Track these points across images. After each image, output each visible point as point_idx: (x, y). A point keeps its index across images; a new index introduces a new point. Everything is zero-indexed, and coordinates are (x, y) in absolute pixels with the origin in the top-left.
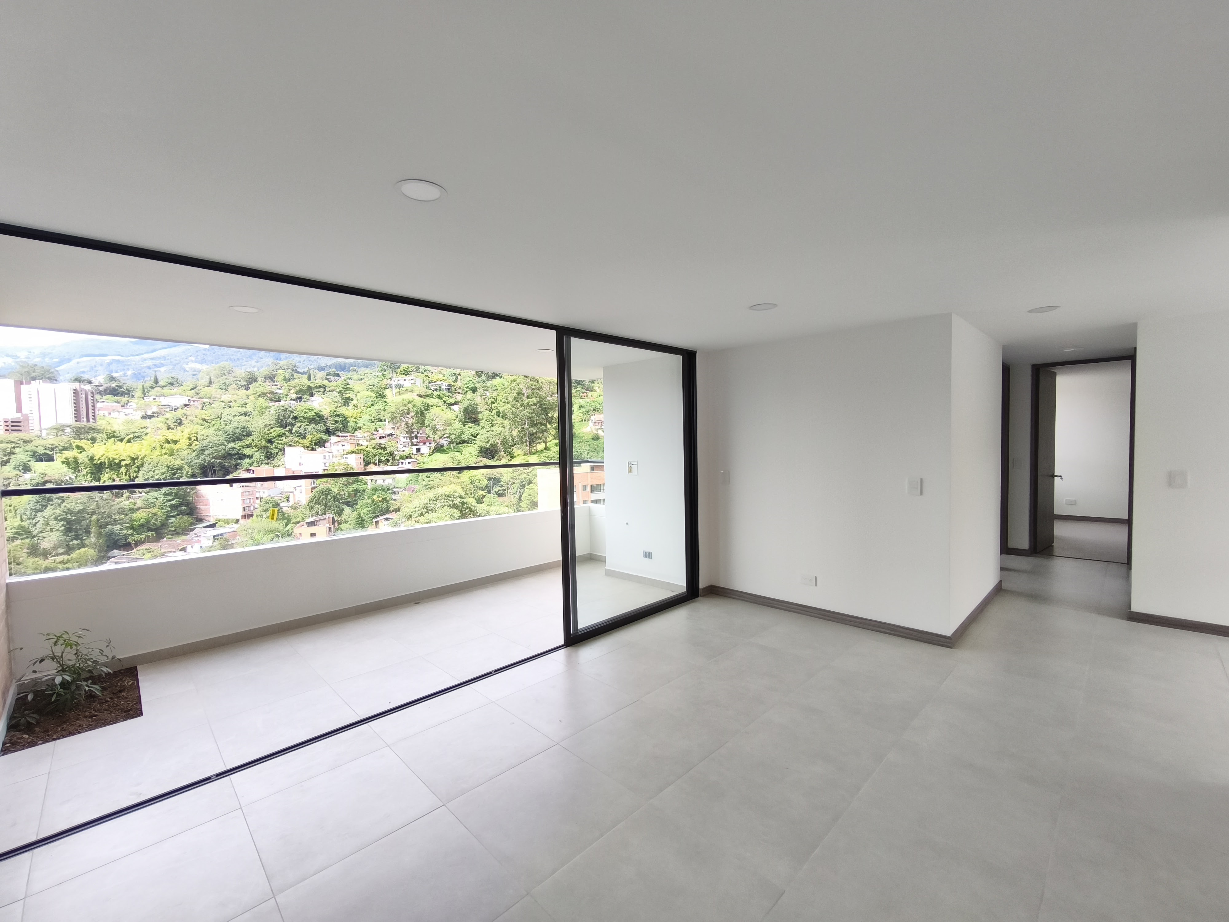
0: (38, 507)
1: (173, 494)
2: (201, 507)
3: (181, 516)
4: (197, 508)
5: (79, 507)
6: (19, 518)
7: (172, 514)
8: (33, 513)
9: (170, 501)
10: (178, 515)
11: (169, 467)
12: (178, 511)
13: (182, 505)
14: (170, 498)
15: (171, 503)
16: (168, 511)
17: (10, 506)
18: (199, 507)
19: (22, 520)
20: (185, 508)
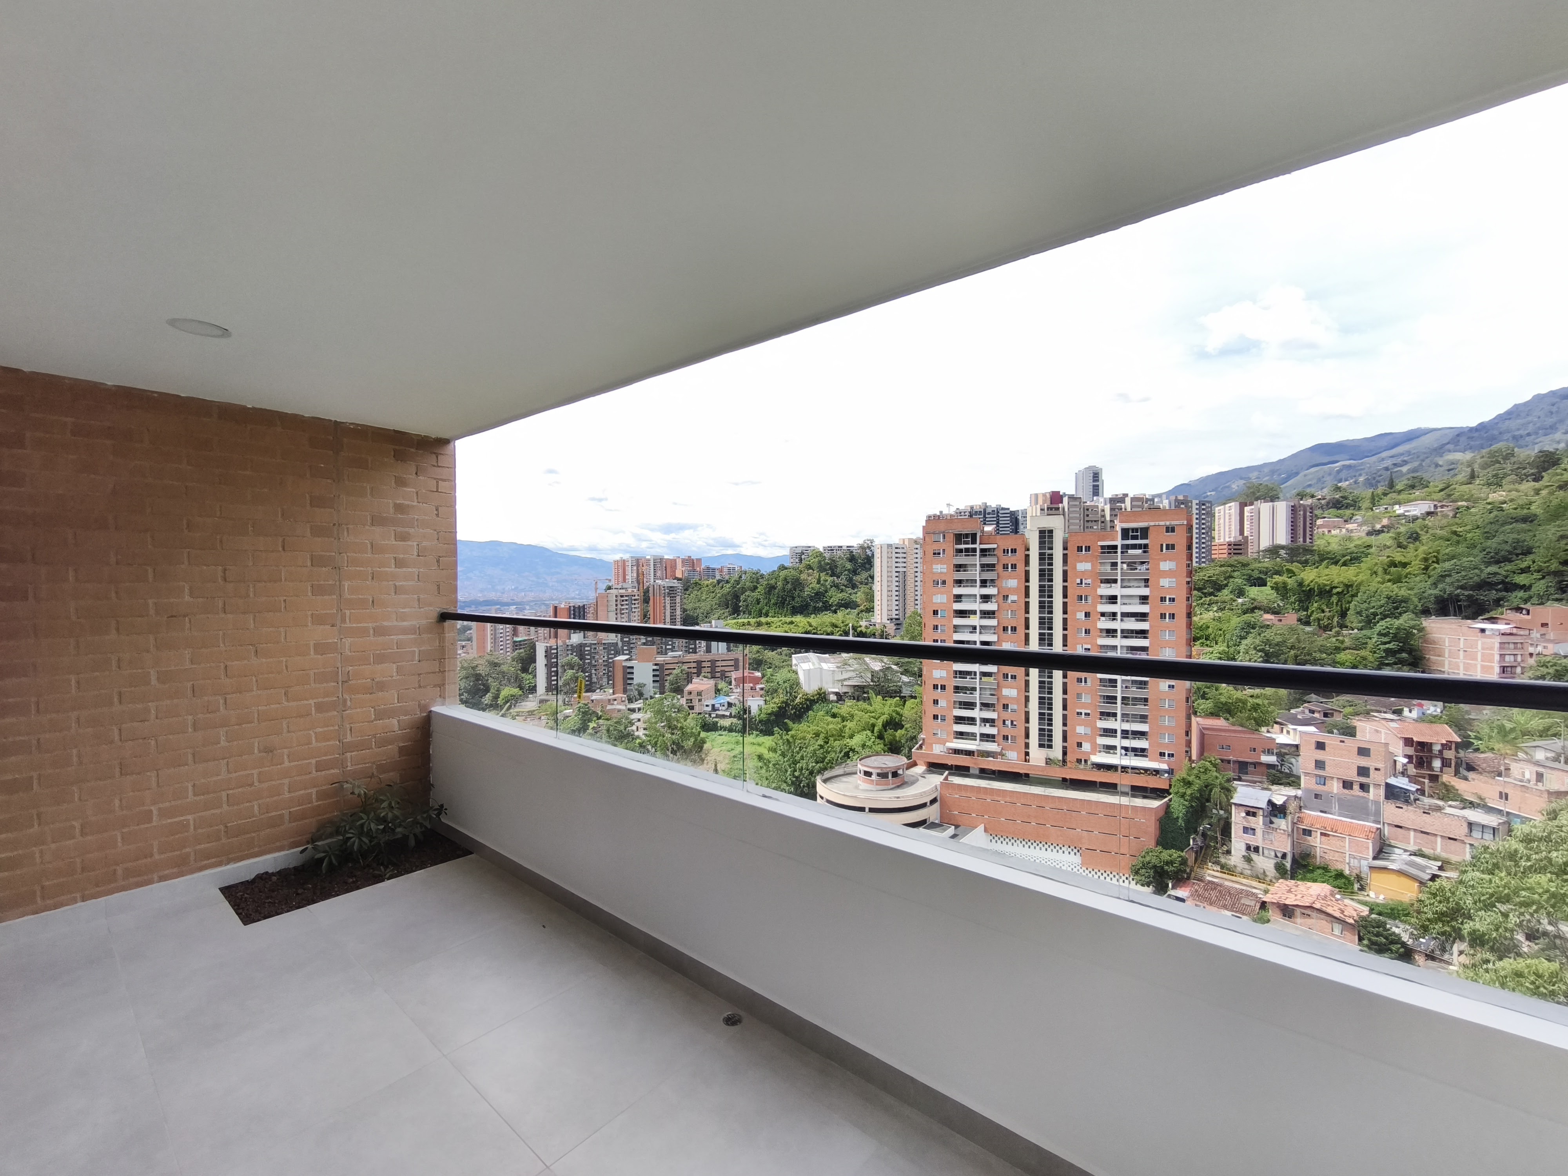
0: (1243, 634)
1: (1391, 635)
2: (1432, 657)
3: (1400, 666)
4: (1425, 658)
5: (1278, 639)
6: (1225, 644)
7: (1387, 662)
8: (1238, 640)
9: (1385, 643)
10: (1395, 663)
11: (1389, 599)
12: (1396, 658)
13: (1403, 650)
14: (1386, 639)
15: (1387, 646)
16: (1382, 657)
17: (1220, 630)
18: (1427, 656)
19: (1228, 647)
20: (1407, 655)
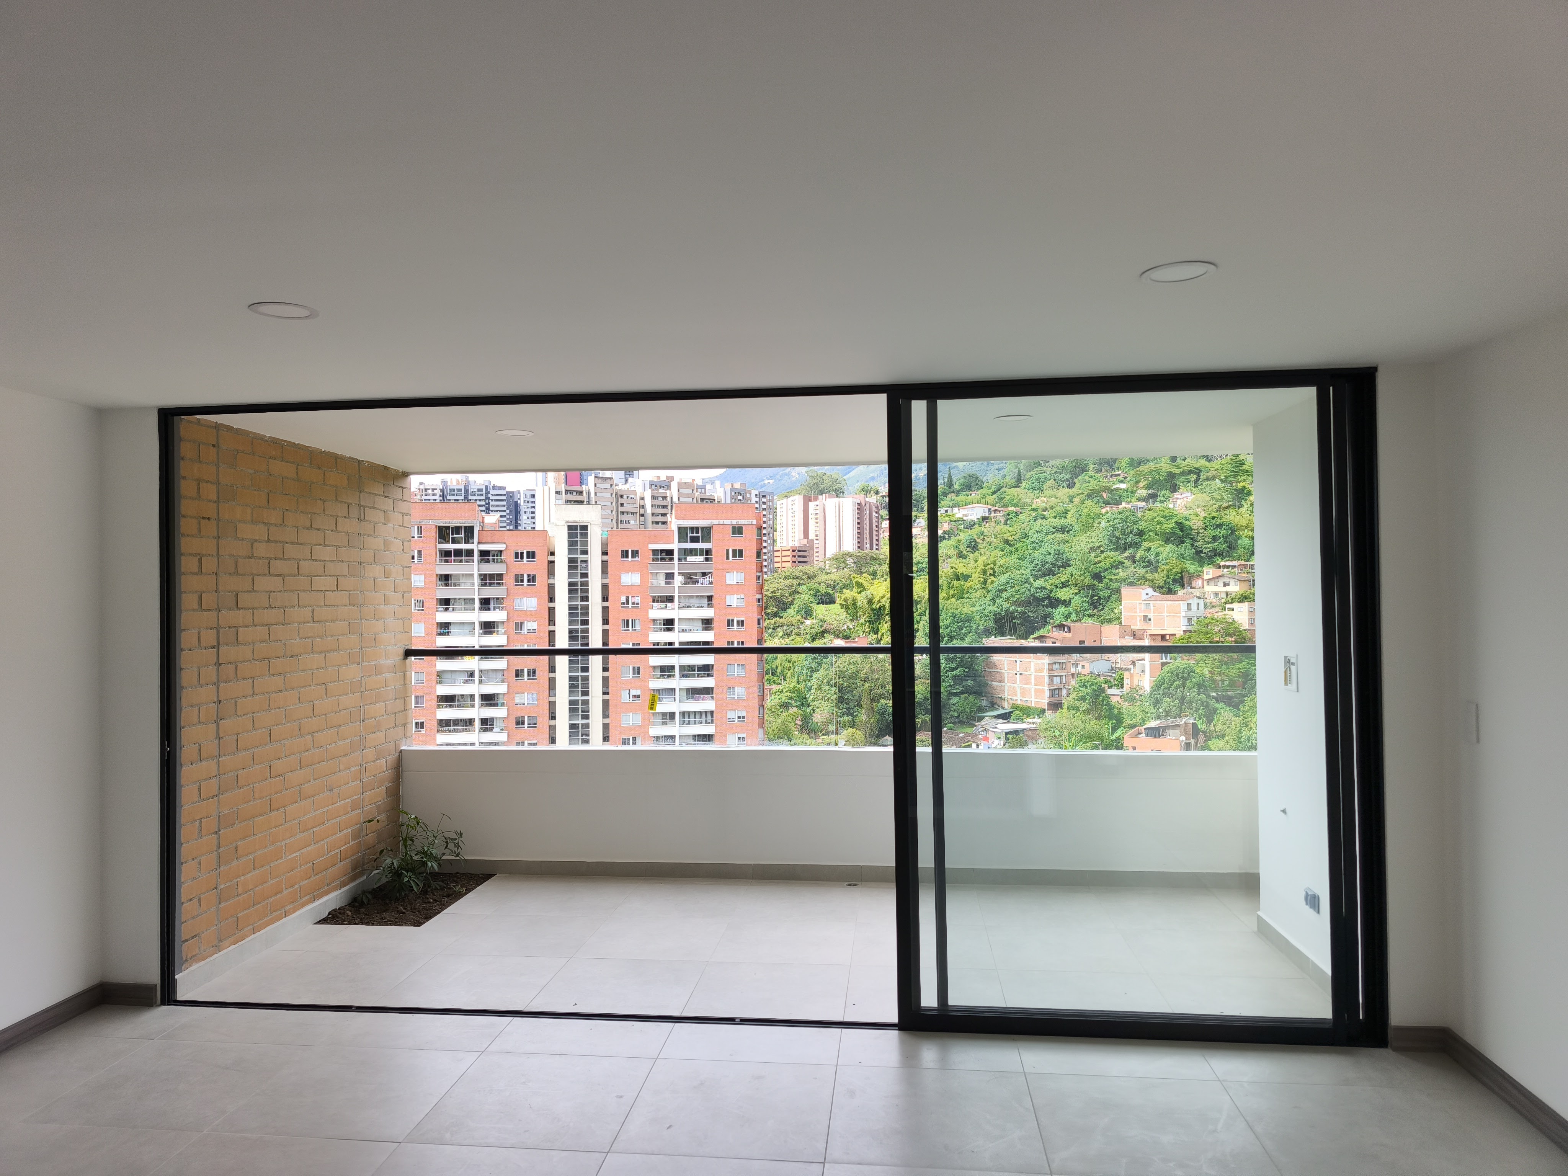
0: (814, 665)
1: (958, 660)
2: (993, 683)
3: (966, 695)
4: (988, 684)
5: (852, 669)
6: (796, 679)
7: (955, 691)
8: (809, 674)
9: (952, 670)
10: (962, 693)
11: (954, 617)
12: (963, 686)
13: (969, 677)
14: (953, 665)
15: (954, 672)
16: (950, 686)
17: (789, 661)
18: (990, 683)
19: (798, 682)
20: (972, 682)
